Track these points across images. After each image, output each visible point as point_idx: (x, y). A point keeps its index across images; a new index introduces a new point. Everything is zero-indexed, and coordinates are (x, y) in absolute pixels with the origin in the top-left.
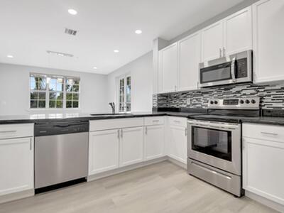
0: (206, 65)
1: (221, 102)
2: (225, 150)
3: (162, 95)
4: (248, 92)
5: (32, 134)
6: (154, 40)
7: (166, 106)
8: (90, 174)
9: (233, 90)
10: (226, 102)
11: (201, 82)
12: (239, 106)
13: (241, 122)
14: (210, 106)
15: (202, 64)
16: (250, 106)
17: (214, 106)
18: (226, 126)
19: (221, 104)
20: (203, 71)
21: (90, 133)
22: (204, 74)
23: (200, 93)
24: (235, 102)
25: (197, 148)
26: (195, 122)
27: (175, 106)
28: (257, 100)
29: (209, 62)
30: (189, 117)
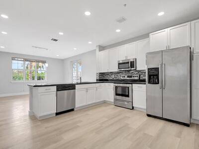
0: (121, 62)
1: (126, 76)
2: (127, 94)
3: (101, 73)
4: (136, 73)
5: (56, 90)
6: (97, 46)
7: (103, 78)
8: (76, 107)
9: (131, 72)
10: (128, 77)
11: (119, 69)
12: (133, 78)
13: (132, 84)
14: (122, 78)
15: (119, 61)
16: (136, 78)
17: (124, 78)
18: (128, 85)
19: (126, 78)
20: (119, 64)
21: (76, 90)
22: (120, 65)
23: (118, 73)
24: (131, 77)
25: (117, 94)
26: (117, 85)
27: (107, 78)
28: (138, 76)
29: (122, 61)
30: (114, 83)
